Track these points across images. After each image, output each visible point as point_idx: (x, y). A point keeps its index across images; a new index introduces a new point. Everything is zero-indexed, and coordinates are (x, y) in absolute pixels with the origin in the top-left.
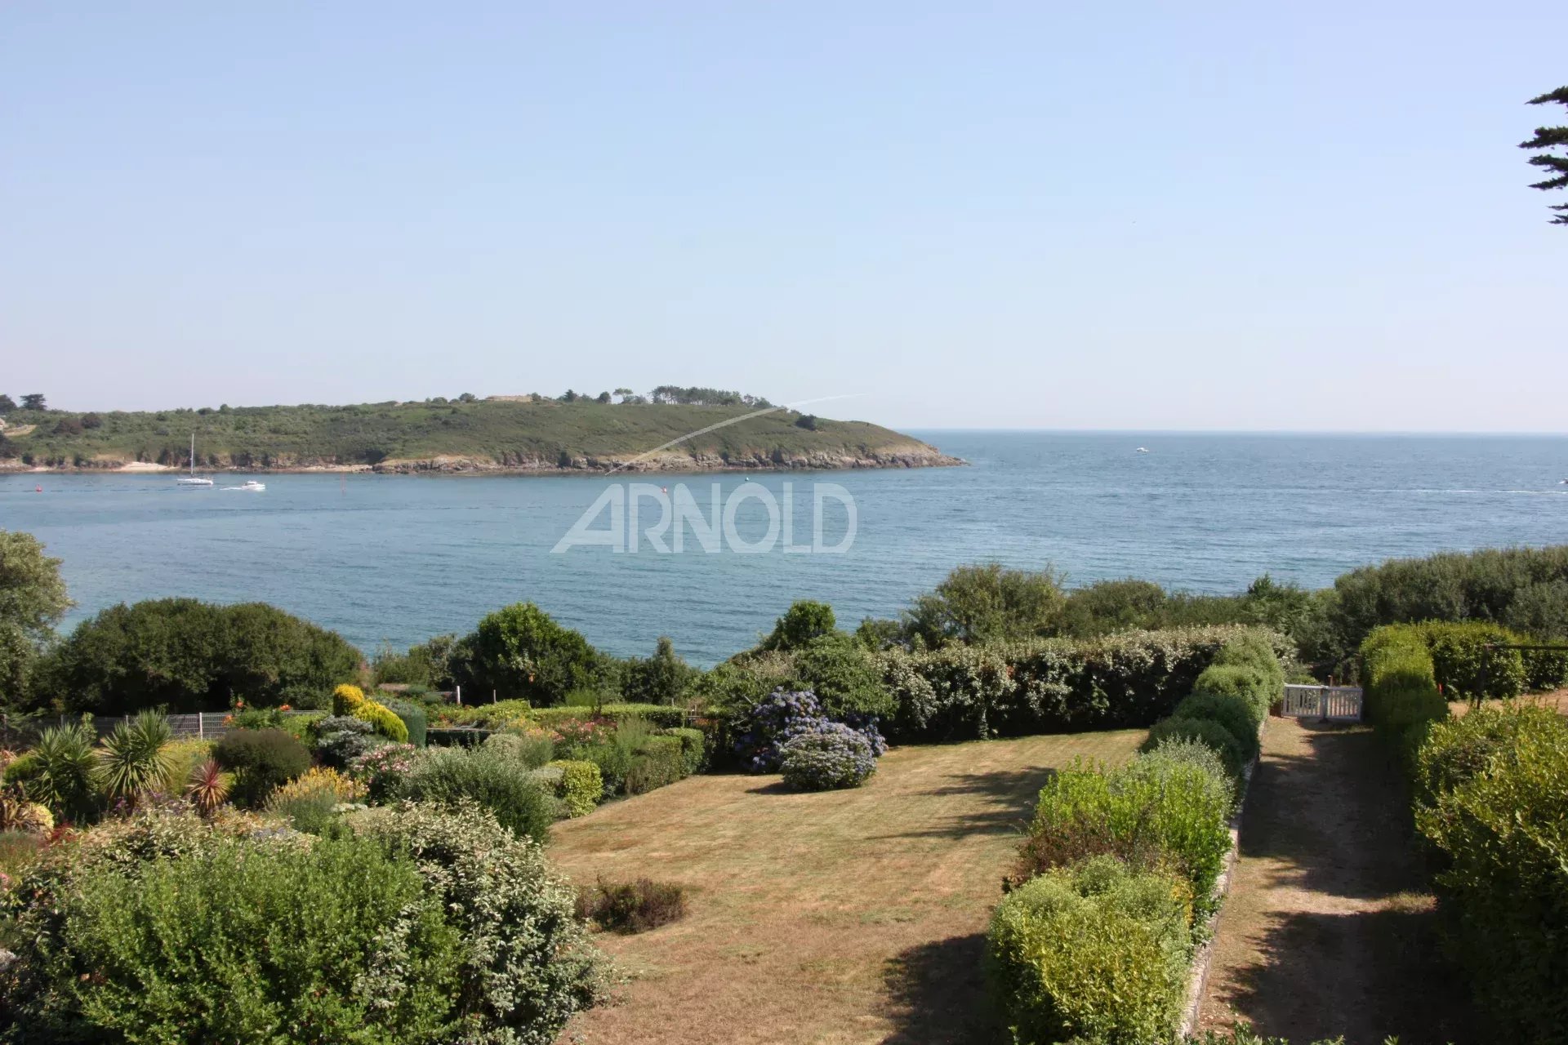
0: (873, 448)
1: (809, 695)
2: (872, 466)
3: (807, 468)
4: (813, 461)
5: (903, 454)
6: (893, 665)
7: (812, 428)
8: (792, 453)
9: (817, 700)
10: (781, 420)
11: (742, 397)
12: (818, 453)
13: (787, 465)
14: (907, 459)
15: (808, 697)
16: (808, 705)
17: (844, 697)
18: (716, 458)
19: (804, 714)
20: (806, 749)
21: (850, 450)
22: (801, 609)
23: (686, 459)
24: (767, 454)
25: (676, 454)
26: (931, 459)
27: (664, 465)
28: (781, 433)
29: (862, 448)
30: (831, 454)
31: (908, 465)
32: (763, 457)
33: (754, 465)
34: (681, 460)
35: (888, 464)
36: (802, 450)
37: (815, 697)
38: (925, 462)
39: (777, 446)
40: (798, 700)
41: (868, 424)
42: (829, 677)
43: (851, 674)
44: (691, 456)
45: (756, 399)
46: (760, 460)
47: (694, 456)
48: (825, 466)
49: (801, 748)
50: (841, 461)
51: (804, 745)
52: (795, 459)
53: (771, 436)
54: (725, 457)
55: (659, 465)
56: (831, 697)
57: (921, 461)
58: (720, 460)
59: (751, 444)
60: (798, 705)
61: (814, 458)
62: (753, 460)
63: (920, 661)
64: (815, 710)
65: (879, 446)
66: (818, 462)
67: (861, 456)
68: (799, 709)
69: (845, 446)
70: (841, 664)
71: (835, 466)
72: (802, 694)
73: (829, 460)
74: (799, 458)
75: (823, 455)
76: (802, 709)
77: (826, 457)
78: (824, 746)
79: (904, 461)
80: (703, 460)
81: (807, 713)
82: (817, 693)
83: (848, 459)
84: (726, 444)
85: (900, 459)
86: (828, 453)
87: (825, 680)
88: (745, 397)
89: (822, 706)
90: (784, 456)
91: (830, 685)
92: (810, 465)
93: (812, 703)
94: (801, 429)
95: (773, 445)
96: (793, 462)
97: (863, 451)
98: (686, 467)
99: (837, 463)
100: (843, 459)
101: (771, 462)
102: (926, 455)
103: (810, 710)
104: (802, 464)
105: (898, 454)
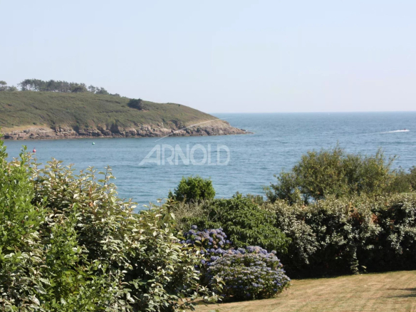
0: (184, 122)
1: (219, 231)
2: (183, 135)
3: (136, 136)
4: (141, 132)
5: (205, 126)
6: (280, 213)
7: (140, 109)
8: (125, 126)
9: (226, 236)
10: (117, 102)
11: (87, 87)
12: (144, 126)
13: (122, 134)
14: (208, 130)
15: (218, 233)
16: (220, 239)
17: (249, 232)
18: (70, 130)
19: (217, 247)
20: (231, 265)
21: (167, 124)
22: (189, 183)
23: (48, 131)
24: (107, 126)
25: (40, 127)
26: (225, 130)
27: (32, 135)
28: (117, 112)
29: (175, 122)
30: (154, 126)
31: (208, 134)
32: (105, 129)
33: (98, 135)
34: (44, 131)
35: (194, 133)
36: (133, 124)
37: (224, 234)
38: (221, 132)
39: (114, 121)
40: (211, 235)
41: (179, 105)
42: (234, 218)
43: (252, 215)
44: (51, 128)
45: (97, 89)
46: (102, 131)
47: (53, 128)
48: (149, 135)
49: (227, 265)
50: (160, 131)
51: (229, 262)
52: (127, 130)
53: (110, 114)
54: (76, 129)
55: (28, 135)
56: (237, 233)
57: (218, 131)
58: (73, 131)
59: (95, 119)
60: (211, 239)
61: (141, 129)
62: (97, 131)
63: (301, 209)
64: (225, 244)
65: (188, 120)
66: (145, 132)
67: (175, 127)
68: (212, 243)
69: (164, 120)
70: (242, 208)
71: (156, 135)
72: (213, 231)
73: (152, 131)
74: (131, 130)
75: (148, 127)
76: (214, 242)
77: (150, 128)
78: (247, 263)
79: (206, 131)
80: (60, 131)
81: (219, 246)
82: (225, 230)
83: (165, 130)
84: (78, 120)
85: (203, 130)
86: (151, 126)
87: (231, 220)
88: (89, 87)
89: (230, 241)
90: (119, 128)
91: (235, 224)
92: (138, 134)
93: (223, 238)
94: (131, 109)
95: (112, 120)
96: (126, 133)
97: (176, 125)
98: (48, 136)
99: (158, 133)
100: (162, 130)
101: (110, 133)
102: (222, 127)
103: (221, 243)
104: (132, 133)
105: (202, 126)
